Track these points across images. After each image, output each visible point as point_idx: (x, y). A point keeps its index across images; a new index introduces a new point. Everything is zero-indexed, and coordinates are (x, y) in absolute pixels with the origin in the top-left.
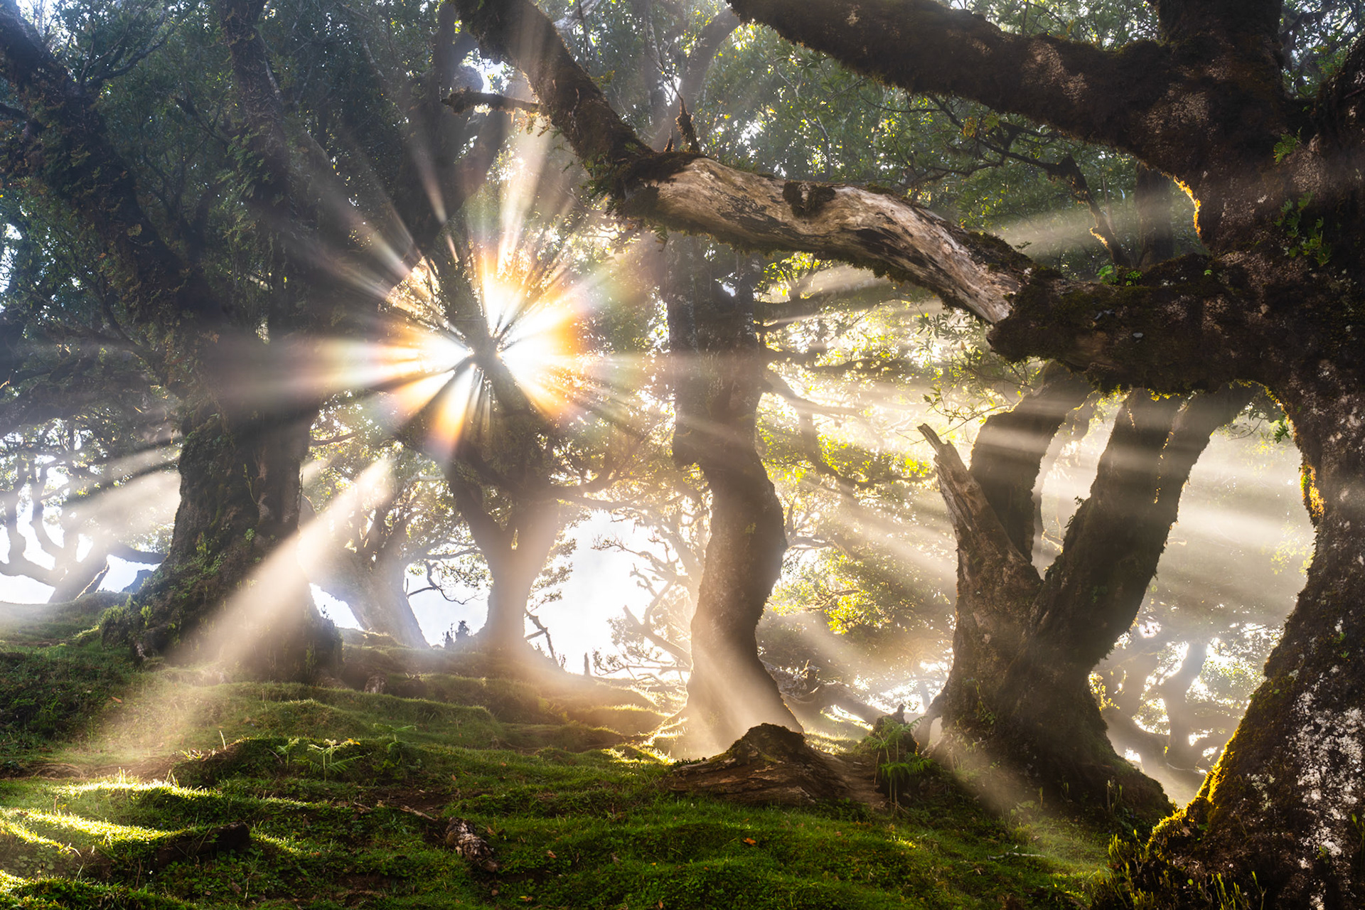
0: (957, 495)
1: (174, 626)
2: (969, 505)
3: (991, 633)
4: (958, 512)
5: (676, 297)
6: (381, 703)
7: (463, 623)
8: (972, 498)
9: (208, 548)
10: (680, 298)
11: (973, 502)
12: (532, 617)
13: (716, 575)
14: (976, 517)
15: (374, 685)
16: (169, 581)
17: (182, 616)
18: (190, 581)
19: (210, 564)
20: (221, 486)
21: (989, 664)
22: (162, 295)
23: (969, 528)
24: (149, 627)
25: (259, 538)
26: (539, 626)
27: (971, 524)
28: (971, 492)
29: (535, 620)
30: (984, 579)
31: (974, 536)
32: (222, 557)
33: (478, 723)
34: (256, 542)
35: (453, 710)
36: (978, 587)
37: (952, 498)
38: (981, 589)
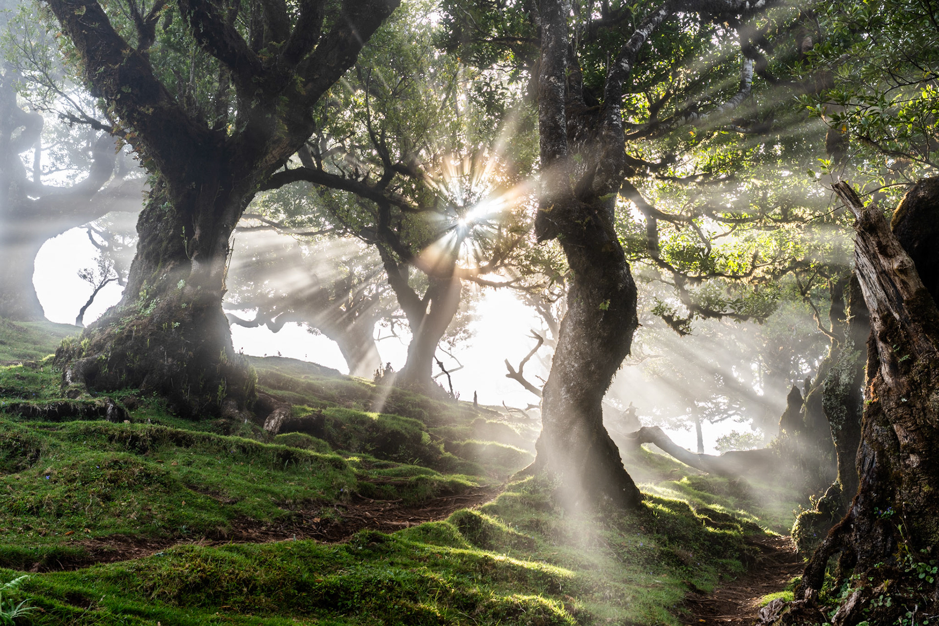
0: (883, 274)
1: (104, 357)
2: (899, 286)
3: (919, 454)
4: (881, 294)
5: (548, 78)
6: (238, 447)
7: (389, 364)
8: (904, 278)
9: (147, 294)
10: (552, 79)
11: (903, 282)
12: (438, 363)
13: (569, 347)
14: (908, 303)
15: (273, 418)
16: (111, 319)
17: (112, 349)
18: (127, 320)
19: (147, 306)
20: (164, 244)
21: (916, 495)
22: (105, 71)
23: (896, 316)
24: (86, 356)
25: (188, 288)
26: (443, 370)
27: (900, 311)
28: (903, 270)
29: (441, 364)
30: (912, 382)
31: (903, 327)
32: (157, 302)
33: (331, 473)
34: (185, 291)
35: (311, 457)
36: (904, 392)
37: (874, 277)
38: (907, 396)
